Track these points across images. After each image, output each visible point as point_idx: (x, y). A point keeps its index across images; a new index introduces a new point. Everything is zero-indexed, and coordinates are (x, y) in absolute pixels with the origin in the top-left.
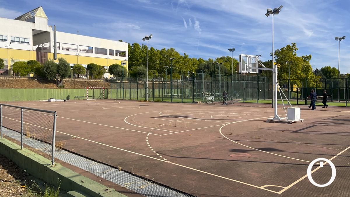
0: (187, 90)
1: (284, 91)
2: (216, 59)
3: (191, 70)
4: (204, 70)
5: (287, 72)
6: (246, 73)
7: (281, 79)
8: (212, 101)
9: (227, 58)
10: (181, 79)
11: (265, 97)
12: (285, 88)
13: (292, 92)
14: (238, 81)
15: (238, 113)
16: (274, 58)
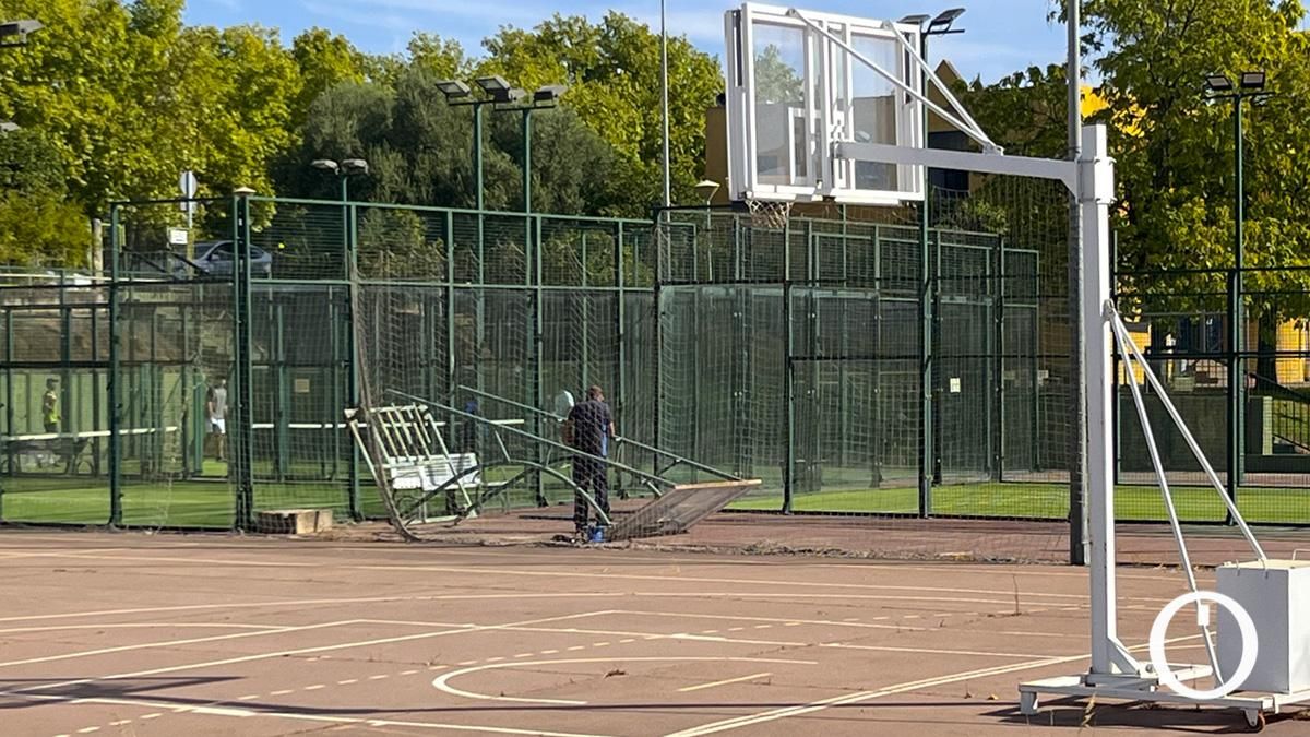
0: (170, 379)
1: (1186, 384)
2: (493, 48)
3: (220, 157)
4: (360, 163)
5: (1215, 195)
6: (800, 207)
7: (1154, 259)
8: (448, 501)
9: (605, 41)
10: (107, 263)
11: (997, 448)
12: (1198, 356)
13: (1268, 400)
14: (718, 291)
15: (721, 627)
16: (1089, 39)
